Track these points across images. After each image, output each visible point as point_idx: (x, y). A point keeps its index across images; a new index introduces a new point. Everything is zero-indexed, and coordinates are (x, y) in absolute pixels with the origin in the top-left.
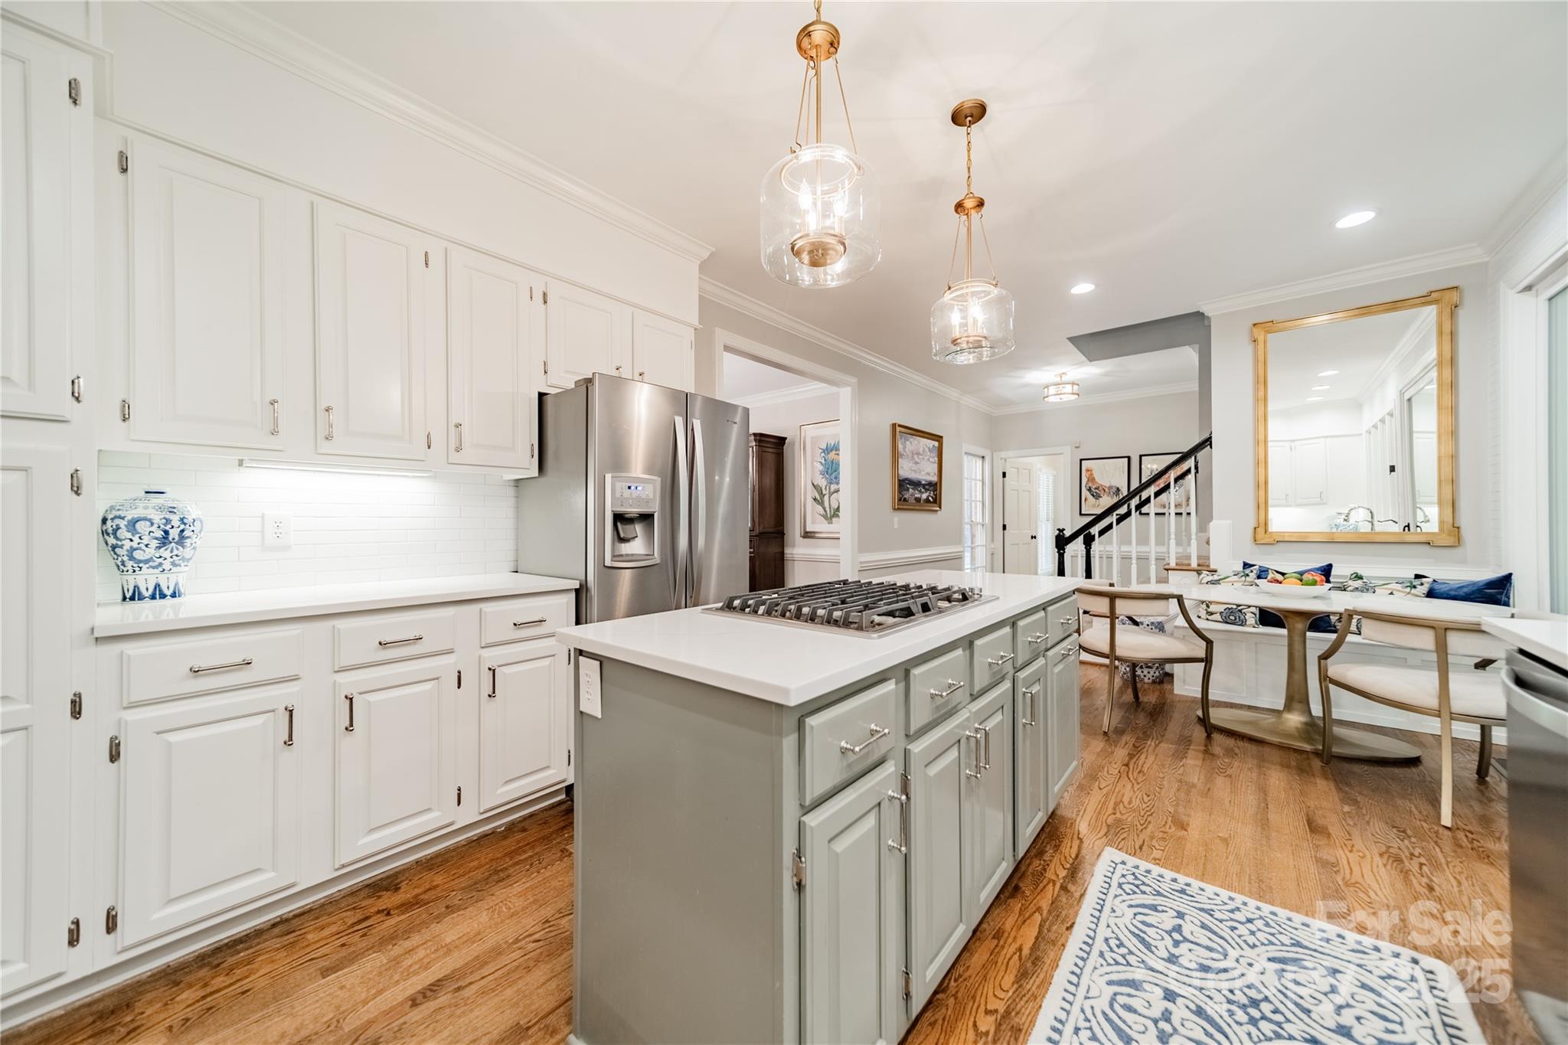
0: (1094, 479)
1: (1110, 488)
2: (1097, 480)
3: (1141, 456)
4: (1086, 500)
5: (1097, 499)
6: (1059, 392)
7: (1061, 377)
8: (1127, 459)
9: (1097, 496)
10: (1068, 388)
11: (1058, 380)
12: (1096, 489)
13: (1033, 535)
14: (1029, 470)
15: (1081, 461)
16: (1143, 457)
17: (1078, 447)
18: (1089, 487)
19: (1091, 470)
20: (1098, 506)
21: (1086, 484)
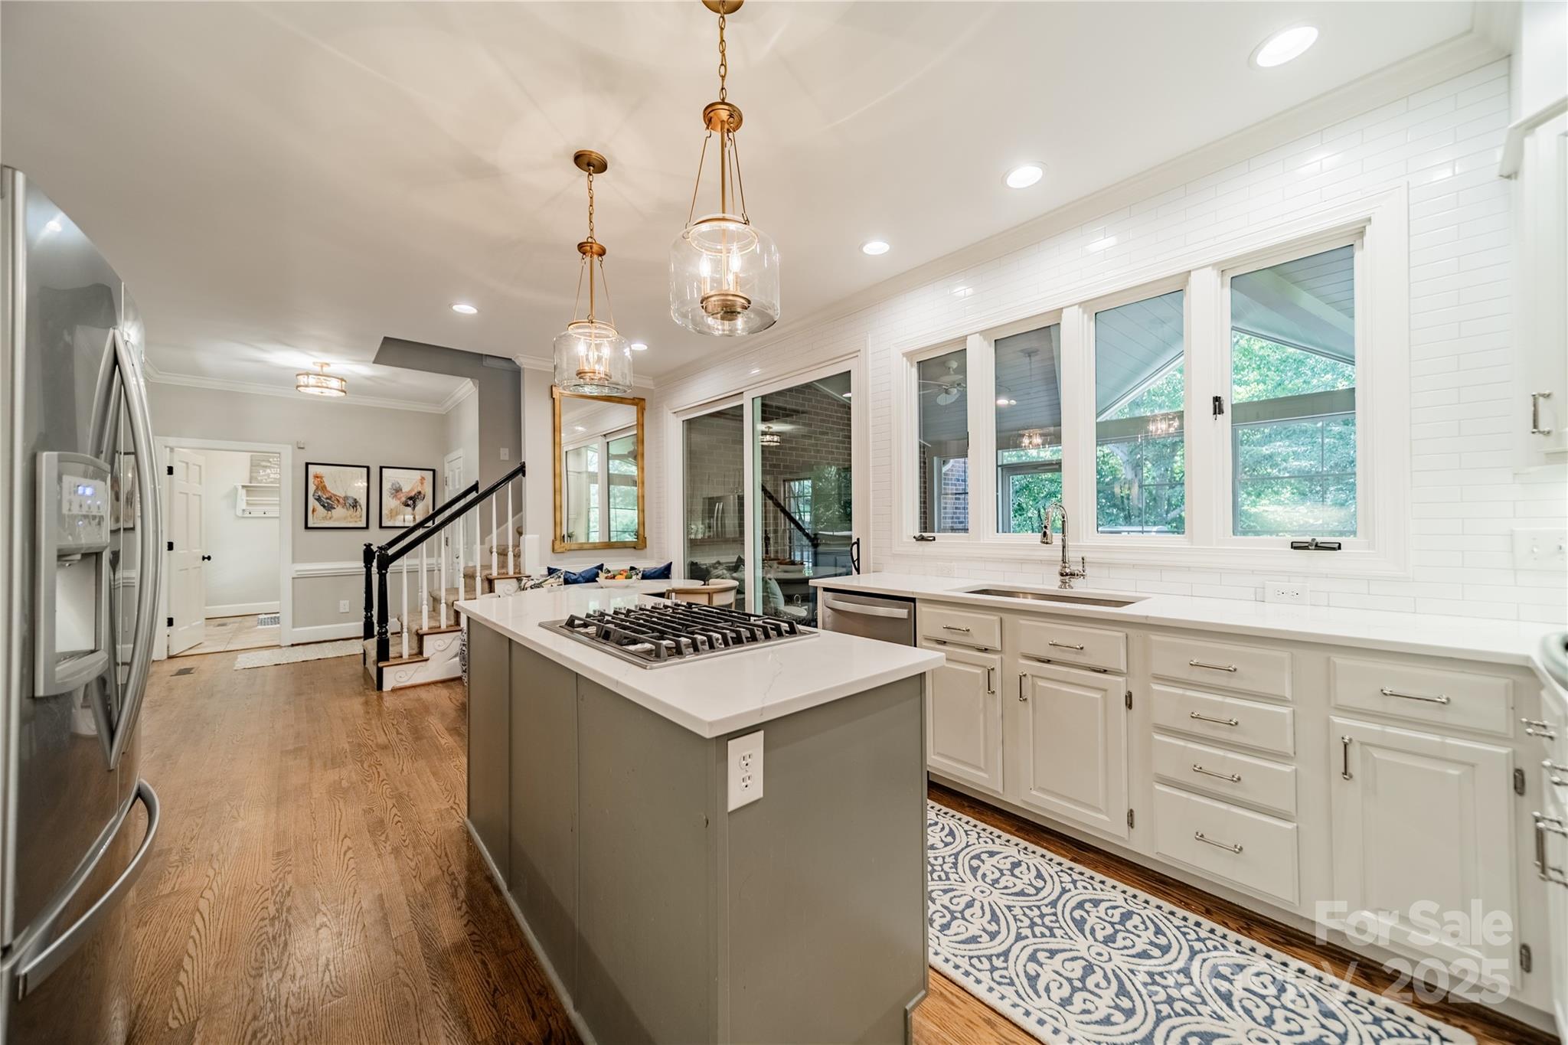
0: (325, 487)
1: (346, 498)
2: (329, 488)
3: (381, 468)
4: (313, 511)
5: (328, 510)
6: (320, 384)
7: (322, 367)
8: (366, 469)
9: (329, 508)
10: (335, 383)
11: (317, 369)
12: (327, 498)
13: (206, 556)
14: (200, 466)
15: (307, 464)
16: (384, 469)
17: (303, 448)
18: (319, 496)
19: (321, 477)
20: (330, 518)
21: (315, 492)
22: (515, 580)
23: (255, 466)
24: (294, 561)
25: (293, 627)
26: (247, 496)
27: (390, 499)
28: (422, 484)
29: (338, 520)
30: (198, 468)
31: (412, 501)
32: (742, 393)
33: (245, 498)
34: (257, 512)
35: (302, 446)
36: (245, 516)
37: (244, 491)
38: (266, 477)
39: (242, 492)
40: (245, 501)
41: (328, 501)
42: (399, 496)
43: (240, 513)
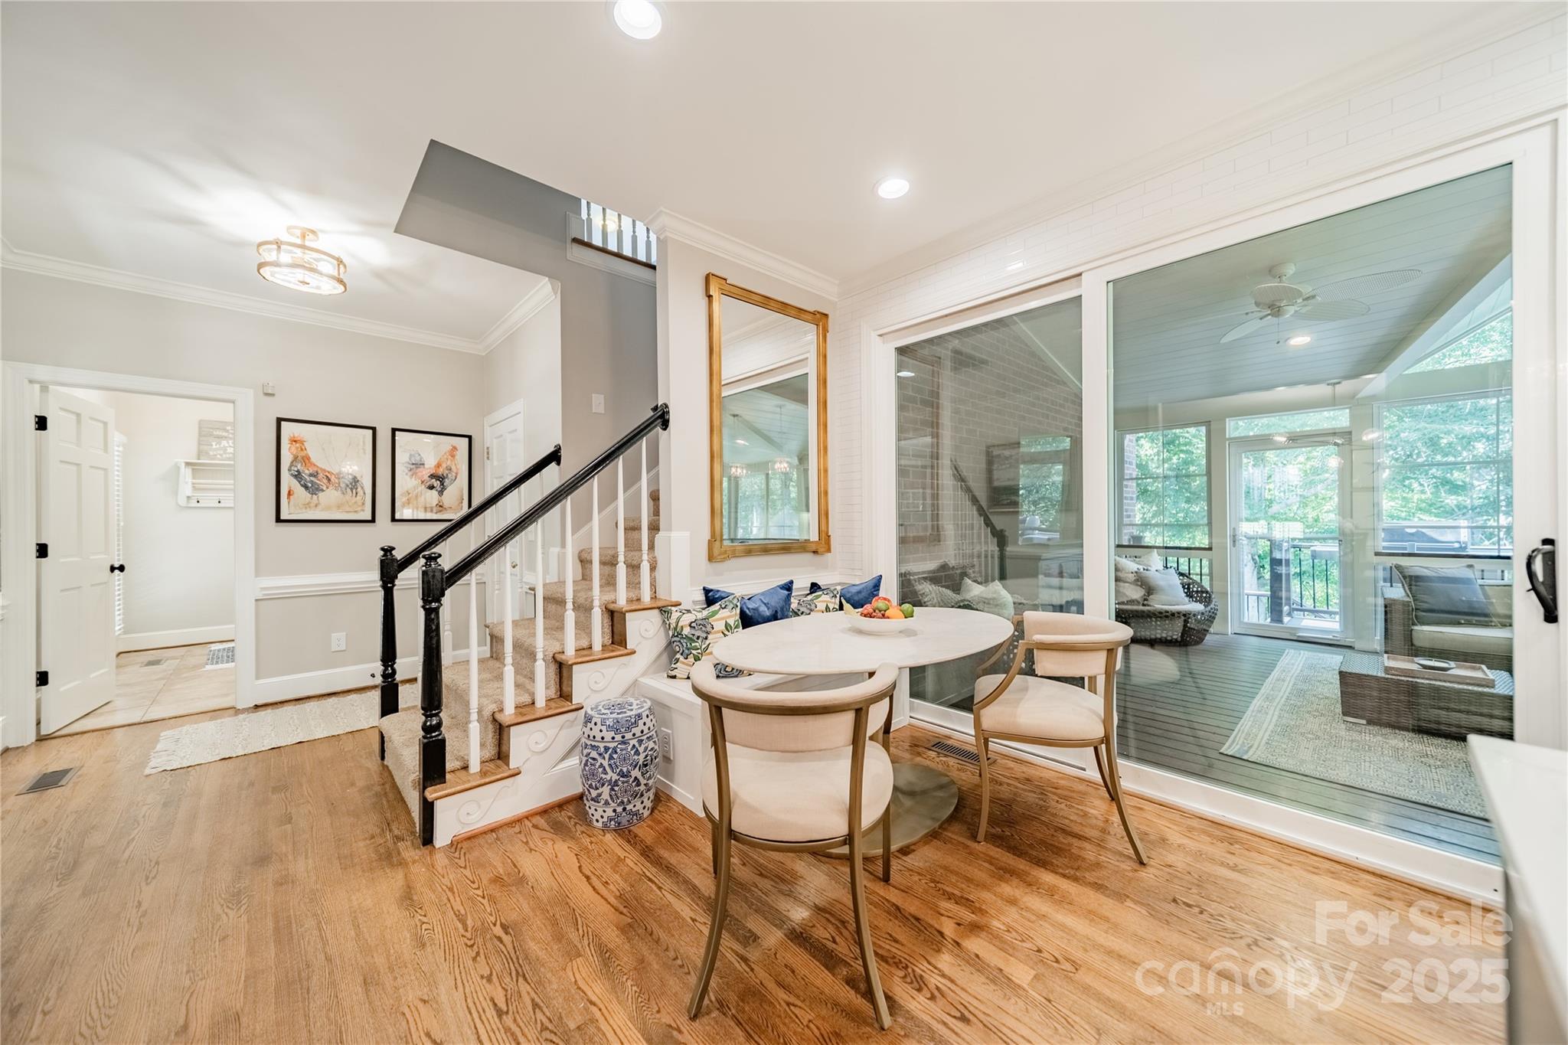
0: (307, 457)
1: (340, 476)
2: (313, 460)
3: (392, 431)
5: (313, 493)
7: (304, 237)
8: (370, 431)
12: (311, 475)
13: (117, 566)
14: (105, 424)
15: (279, 421)
16: (397, 433)
17: (273, 395)
18: (298, 471)
19: (302, 442)
20: (316, 506)
21: (292, 465)
22: (656, 611)
23: (205, 436)
24: (258, 573)
25: (258, 678)
26: (194, 478)
27: (408, 478)
28: (453, 456)
29: (328, 508)
30: (101, 425)
31: (439, 480)
32: (1080, 275)
33: (189, 479)
34: (208, 500)
35: (270, 392)
36: (190, 505)
37: (189, 471)
38: (222, 452)
39: (186, 474)
40: (190, 484)
41: (312, 478)
42: (420, 474)
43: (182, 502)
